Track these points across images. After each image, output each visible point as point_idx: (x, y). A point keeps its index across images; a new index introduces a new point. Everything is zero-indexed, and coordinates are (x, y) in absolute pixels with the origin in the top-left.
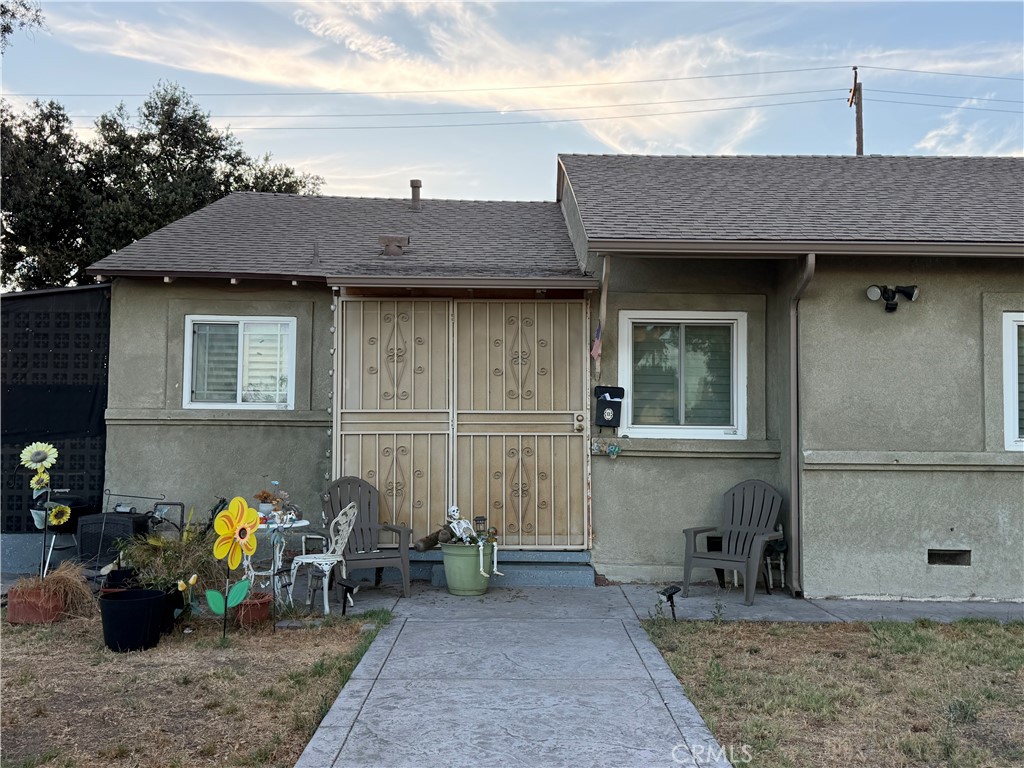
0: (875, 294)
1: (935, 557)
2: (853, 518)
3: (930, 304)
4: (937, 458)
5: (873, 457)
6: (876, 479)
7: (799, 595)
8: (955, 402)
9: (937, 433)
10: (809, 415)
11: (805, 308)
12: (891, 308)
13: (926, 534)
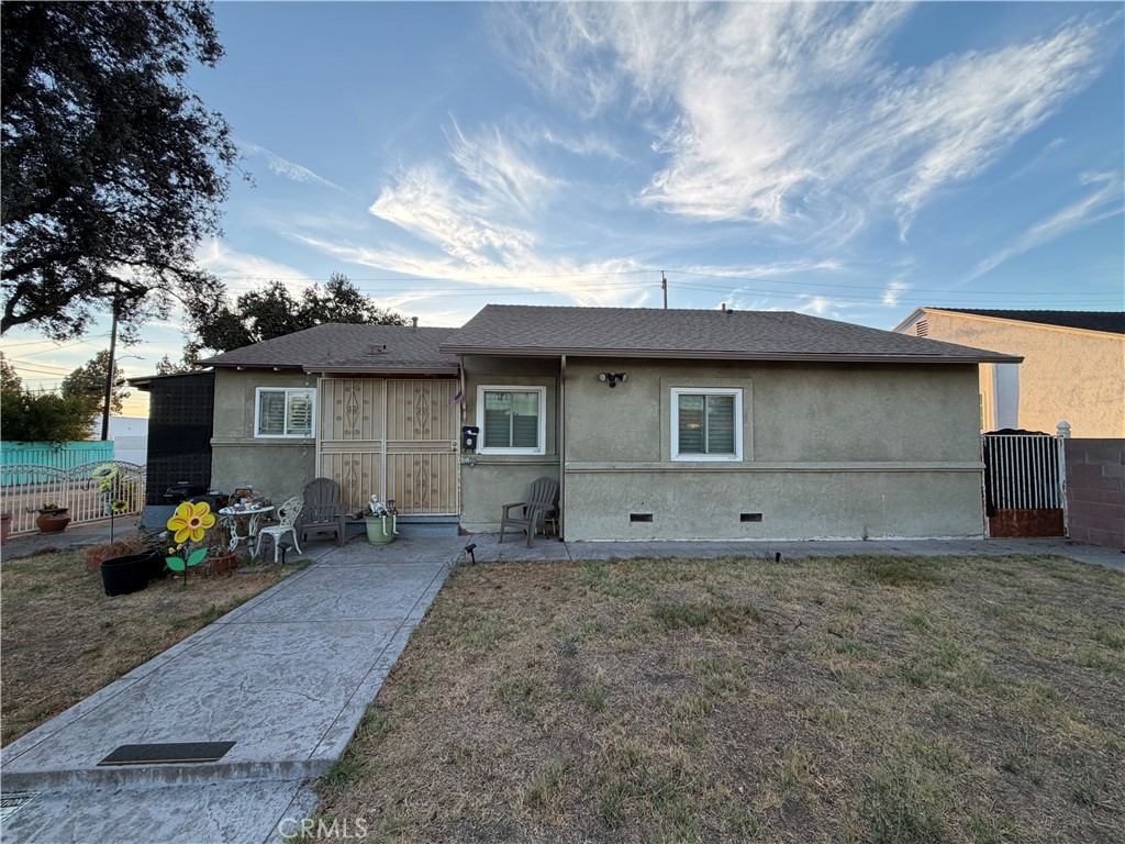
0: (603, 377)
1: (634, 518)
2: (591, 498)
3: (633, 384)
4: (635, 465)
5: (601, 465)
6: (604, 477)
7: (562, 540)
8: (646, 435)
9: (636, 452)
10: (569, 443)
11: (568, 385)
12: (613, 385)
13: (629, 506)
